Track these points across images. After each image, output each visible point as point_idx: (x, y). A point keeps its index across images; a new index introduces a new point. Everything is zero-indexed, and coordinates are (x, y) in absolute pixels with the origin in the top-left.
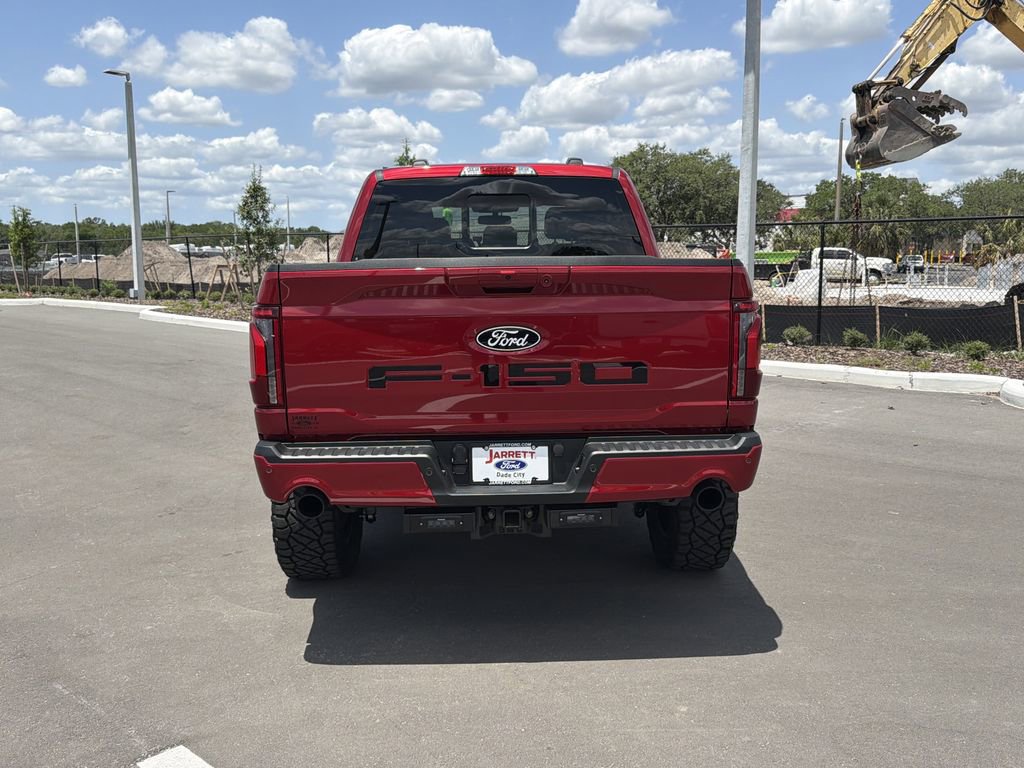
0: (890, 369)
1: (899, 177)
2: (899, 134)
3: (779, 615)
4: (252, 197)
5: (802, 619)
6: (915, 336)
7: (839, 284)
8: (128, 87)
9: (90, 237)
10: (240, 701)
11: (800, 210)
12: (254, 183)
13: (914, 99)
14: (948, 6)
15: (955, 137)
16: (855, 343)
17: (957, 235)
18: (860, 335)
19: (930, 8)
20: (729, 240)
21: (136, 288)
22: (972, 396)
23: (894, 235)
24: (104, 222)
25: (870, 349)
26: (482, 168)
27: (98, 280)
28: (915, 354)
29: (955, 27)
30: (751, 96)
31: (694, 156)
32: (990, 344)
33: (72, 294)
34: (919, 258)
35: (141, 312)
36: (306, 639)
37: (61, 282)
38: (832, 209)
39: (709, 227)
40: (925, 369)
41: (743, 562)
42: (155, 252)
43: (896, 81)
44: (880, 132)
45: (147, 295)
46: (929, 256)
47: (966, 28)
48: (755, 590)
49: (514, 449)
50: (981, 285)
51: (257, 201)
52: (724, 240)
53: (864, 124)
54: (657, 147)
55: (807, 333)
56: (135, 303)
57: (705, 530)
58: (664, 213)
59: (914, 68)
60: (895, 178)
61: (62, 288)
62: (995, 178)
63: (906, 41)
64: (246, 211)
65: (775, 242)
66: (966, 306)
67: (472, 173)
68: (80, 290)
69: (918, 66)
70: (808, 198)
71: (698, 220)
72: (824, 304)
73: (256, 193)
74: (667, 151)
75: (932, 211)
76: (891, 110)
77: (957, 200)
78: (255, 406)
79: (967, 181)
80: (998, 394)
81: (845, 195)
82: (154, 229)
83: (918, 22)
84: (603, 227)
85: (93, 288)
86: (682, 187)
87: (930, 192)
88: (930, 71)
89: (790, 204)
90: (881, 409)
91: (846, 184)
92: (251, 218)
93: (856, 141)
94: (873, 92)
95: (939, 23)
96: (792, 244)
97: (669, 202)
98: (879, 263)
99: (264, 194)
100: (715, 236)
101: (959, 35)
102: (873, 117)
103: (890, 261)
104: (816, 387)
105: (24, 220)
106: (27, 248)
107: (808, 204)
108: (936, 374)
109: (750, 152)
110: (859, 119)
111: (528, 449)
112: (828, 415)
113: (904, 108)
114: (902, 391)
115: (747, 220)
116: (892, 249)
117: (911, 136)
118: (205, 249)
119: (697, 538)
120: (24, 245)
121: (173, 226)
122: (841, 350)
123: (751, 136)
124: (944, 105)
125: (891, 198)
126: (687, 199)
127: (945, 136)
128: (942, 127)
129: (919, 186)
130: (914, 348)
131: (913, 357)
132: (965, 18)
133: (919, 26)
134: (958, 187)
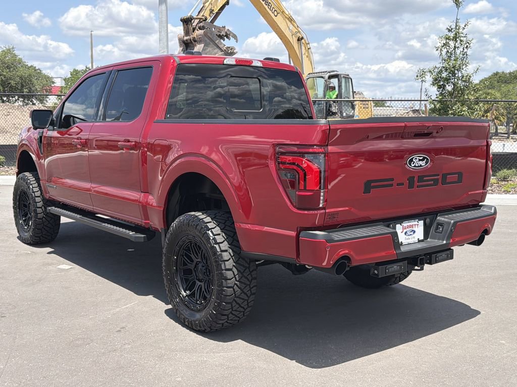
2: (209, 49)
13: (213, 29)
15: (235, 54)
43: (203, 18)
44: (199, 47)
49: (411, 224)
53: (189, 41)
69: (213, 10)
76: (205, 34)
93: (183, 50)
102: (194, 38)
110: (185, 38)
111: (416, 223)
113: (211, 34)
117: (215, 51)
124: (227, 35)
127: (230, 53)
128: (229, 47)
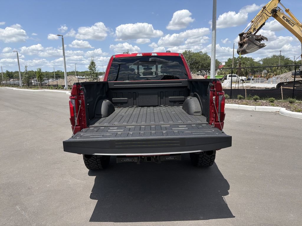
0: (250, 105)
1: (247, 57)
2: (250, 46)
3: (228, 182)
4: (92, 64)
5: (235, 183)
6: (256, 97)
7: (235, 83)
8: (63, 39)
9: (58, 75)
10: (69, 213)
11: (224, 66)
12: (92, 61)
13: (254, 37)
14: (263, 13)
15: (265, 46)
16: (240, 98)
17: (261, 71)
18: (242, 96)
19: (258, 14)
20: (207, 73)
21: (66, 87)
22: (272, 112)
23: (247, 71)
24: (61, 71)
25: (244, 100)
26: (142, 54)
27: (57, 85)
28: (256, 101)
29: (265, 18)
30: (214, 36)
31: (198, 53)
32: (275, 98)
33: (52, 88)
34: (252, 77)
35: (66, 93)
36: (91, 190)
37: (49, 85)
38: (231, 65)
39: (202, 70)
40: (259, 105)
41: (217, 164)
42: (72, 78)
43: (250, 32)
44: (246, 46)
45: (68, 89)
46: (254, 76)
47: (267, 19)
48: (221, 173)
50: (269, 83)
51: (93, 65)
52: (206, 73)
53: (242, 43)
54: (189, 51)
55: (228, 96)
56: (65, 90)
57: (206, 157)
58: (191, 66)
59: (254, 29)
60: (247, 58)
61: (49, 87)
62: (270, 57)
63: (252, 22)
64: (90, 68)
65: (218, 73)
66: (266, 88)
67: (140, 55)
68: (53, 87)
69: (255, 28)
70: (226, 63)
71: (199, 68)
72: (232, 89)
73: (93, 64)
74: (192, 52)
75: (256, 65)
76: (248, 40)
77: (261, 63)
78: (72, 125)
79: (264, 58)
80: (279, 112)
81: (235, 62)
82: (73, 73)
83: (255, 17)
84: (178, 70)
85: (56, 87)
86: (195, 60)
87: (255, 61)
88: (258, 30)
89: (221, 64)
90: (249, 116)
91: (235, 59)
92: (92, 70)
93: (240, 48)
94: (244, 35)
95: (261, 18)
96: (221, 74)
97: (193, 64)
98: (244, 78)
99: (95, 64)
100: (203, 72)
101: (266, 20)
102: (244, 42)
103: (246, 77)
104: (231, 110)
105: (40, 71)
106: (41, 78)
107: (226, 64)
108: (262, 106)
109: (214, 50)
110: (240, 42)
112: (235, 118)
113: (252, 39)
114: (253, 111)
115: (213, 68)
116: (246, 74)
117: (254, 46)
118: (84, 77)
119: (204, 159)
120: (40, 77)
121: (77, 72)
122: (237, 100)
123: (214, 46)
124: (262, 38)
125: (246, 62)
126: (197, 63)
127: (262, 46)
128: (261, 44)
129: (252, 59)
130: (255, 100)
131: (255, 102)
132: (267, 16)
133: (256, 18)
134: (262, 59)
